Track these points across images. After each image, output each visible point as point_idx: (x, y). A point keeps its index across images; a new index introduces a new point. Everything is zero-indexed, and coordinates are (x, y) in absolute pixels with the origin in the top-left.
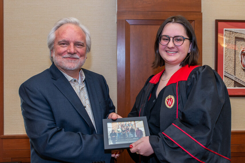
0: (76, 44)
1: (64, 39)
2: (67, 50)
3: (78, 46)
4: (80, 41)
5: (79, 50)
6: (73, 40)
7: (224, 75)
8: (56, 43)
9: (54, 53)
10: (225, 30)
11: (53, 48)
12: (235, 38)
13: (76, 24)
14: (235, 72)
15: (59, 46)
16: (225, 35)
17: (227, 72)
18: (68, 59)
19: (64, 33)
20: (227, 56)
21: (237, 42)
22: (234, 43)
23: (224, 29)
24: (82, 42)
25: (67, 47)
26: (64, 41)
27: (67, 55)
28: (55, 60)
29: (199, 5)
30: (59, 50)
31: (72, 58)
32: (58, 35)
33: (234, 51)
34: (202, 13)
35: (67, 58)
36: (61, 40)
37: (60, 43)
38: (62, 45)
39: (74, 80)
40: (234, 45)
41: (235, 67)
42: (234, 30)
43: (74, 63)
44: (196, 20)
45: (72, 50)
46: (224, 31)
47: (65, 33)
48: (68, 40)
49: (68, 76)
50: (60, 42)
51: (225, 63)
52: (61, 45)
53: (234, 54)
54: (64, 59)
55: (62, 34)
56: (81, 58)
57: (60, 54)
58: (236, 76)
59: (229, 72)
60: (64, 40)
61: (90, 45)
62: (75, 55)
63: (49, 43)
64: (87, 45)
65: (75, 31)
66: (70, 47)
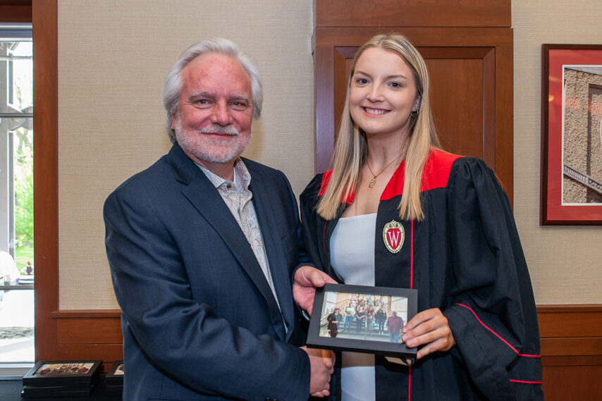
0: (232, 101)
1: (204, 90)
2: (212, 115)
3: (234, 107)
4: (240, 95)
5: (239, 115)
6: (225, 92)
7: (564, 175)
8: (185, 99)
9: (180, 121)
10: (565, 69)
11: (177, 110)
12: (590, 87)
13: (230, 53)
14: (588, 167)
15: (192, 107)
16: (565, 80)
17: (570, 167)
18: (214, 136)
19: (204, 75)
20: (571, 129)
21: (593, 95)
22: (587, 99)
23: (564, 66)
24: (245, 96)
25: (211, 109)
26: (205, 95)
27: (209, 128)
28: (182, 139)
29: (505, 11)
30: (192, 115)
31: (222, 135)
32: (189, 81)
33: (587, 116)
34: (512, 29)
35: (210, 134)
36: (198, 94)
37: (195, 99)
38: (199, 103)
39: (226, 185)
40: (587, 103)
41: (589, 155)
42: (587, 68)
43: (226, 146)
44: (498, 46)
45: (223, 116)
46: (563, 70)
47: (207, 75)
48: (214, 92)
49: (213, 175)
50: (195, 97)
51: (565, 146)
52: (196, 105)
53: (586, 125)
54: (203, 136)
55: (199, 79)
56: (241, 134)
57: (194, 126)
58: (592, 176)
59: (574, 167)
60: (205, 93)
61: (261, 102)
62: (228, 127)
63: (166, 99)
64: (255, 104)
65: (229, 72)
66: (218, 109)
